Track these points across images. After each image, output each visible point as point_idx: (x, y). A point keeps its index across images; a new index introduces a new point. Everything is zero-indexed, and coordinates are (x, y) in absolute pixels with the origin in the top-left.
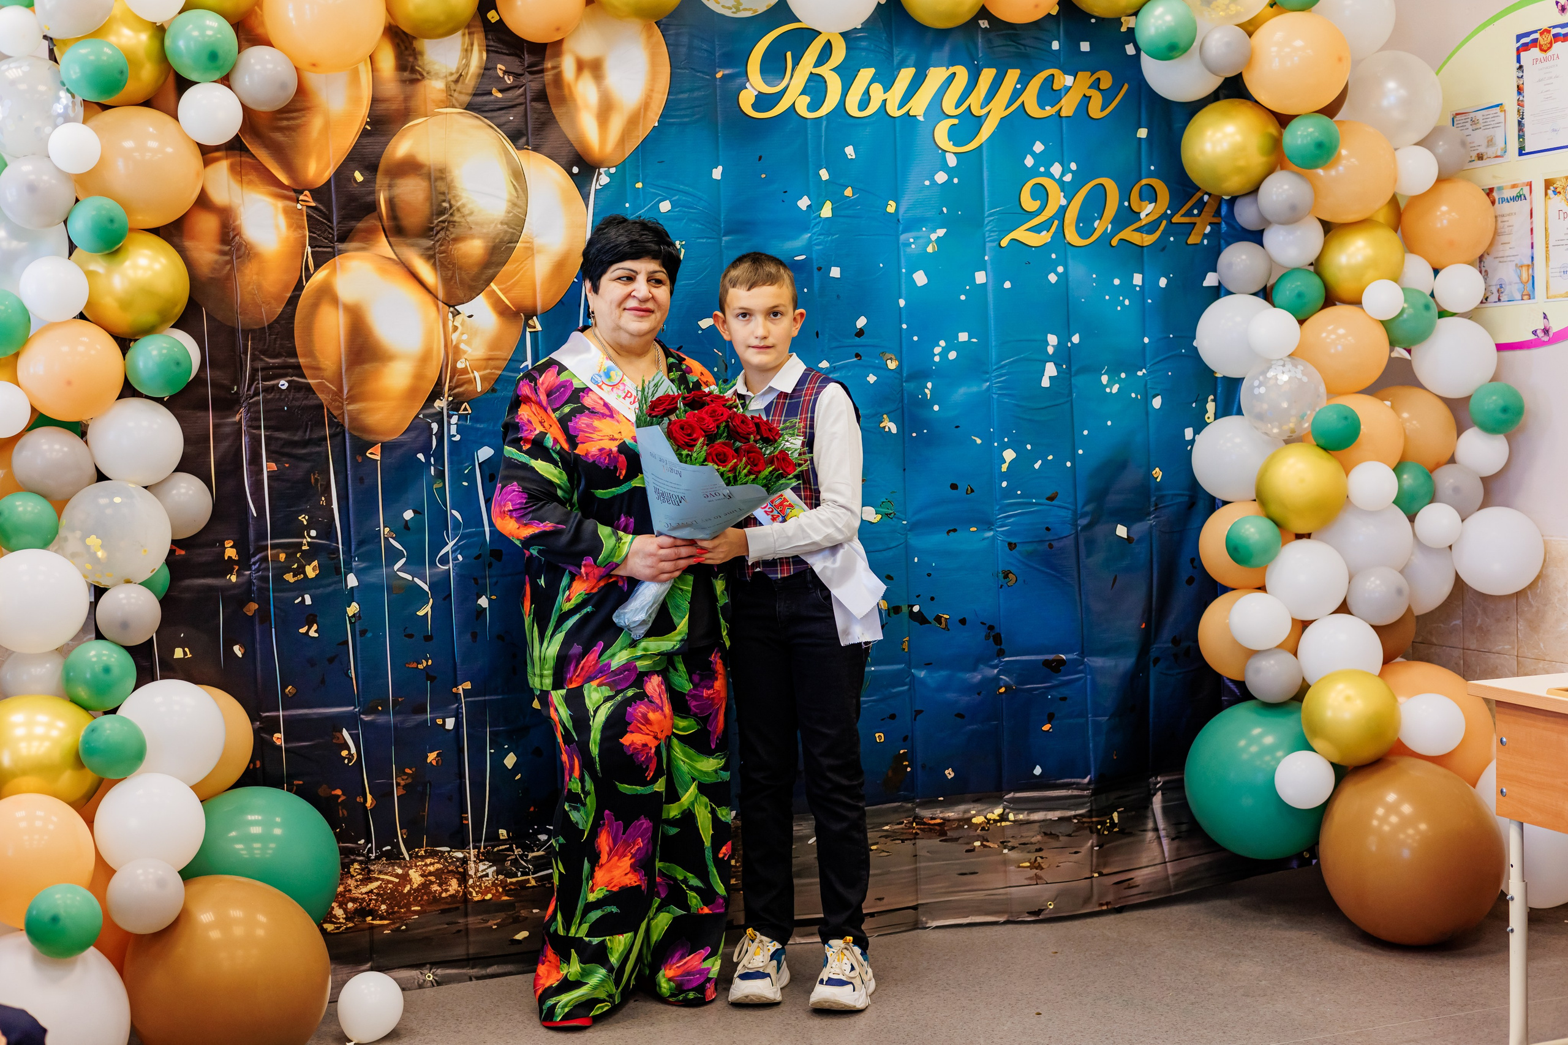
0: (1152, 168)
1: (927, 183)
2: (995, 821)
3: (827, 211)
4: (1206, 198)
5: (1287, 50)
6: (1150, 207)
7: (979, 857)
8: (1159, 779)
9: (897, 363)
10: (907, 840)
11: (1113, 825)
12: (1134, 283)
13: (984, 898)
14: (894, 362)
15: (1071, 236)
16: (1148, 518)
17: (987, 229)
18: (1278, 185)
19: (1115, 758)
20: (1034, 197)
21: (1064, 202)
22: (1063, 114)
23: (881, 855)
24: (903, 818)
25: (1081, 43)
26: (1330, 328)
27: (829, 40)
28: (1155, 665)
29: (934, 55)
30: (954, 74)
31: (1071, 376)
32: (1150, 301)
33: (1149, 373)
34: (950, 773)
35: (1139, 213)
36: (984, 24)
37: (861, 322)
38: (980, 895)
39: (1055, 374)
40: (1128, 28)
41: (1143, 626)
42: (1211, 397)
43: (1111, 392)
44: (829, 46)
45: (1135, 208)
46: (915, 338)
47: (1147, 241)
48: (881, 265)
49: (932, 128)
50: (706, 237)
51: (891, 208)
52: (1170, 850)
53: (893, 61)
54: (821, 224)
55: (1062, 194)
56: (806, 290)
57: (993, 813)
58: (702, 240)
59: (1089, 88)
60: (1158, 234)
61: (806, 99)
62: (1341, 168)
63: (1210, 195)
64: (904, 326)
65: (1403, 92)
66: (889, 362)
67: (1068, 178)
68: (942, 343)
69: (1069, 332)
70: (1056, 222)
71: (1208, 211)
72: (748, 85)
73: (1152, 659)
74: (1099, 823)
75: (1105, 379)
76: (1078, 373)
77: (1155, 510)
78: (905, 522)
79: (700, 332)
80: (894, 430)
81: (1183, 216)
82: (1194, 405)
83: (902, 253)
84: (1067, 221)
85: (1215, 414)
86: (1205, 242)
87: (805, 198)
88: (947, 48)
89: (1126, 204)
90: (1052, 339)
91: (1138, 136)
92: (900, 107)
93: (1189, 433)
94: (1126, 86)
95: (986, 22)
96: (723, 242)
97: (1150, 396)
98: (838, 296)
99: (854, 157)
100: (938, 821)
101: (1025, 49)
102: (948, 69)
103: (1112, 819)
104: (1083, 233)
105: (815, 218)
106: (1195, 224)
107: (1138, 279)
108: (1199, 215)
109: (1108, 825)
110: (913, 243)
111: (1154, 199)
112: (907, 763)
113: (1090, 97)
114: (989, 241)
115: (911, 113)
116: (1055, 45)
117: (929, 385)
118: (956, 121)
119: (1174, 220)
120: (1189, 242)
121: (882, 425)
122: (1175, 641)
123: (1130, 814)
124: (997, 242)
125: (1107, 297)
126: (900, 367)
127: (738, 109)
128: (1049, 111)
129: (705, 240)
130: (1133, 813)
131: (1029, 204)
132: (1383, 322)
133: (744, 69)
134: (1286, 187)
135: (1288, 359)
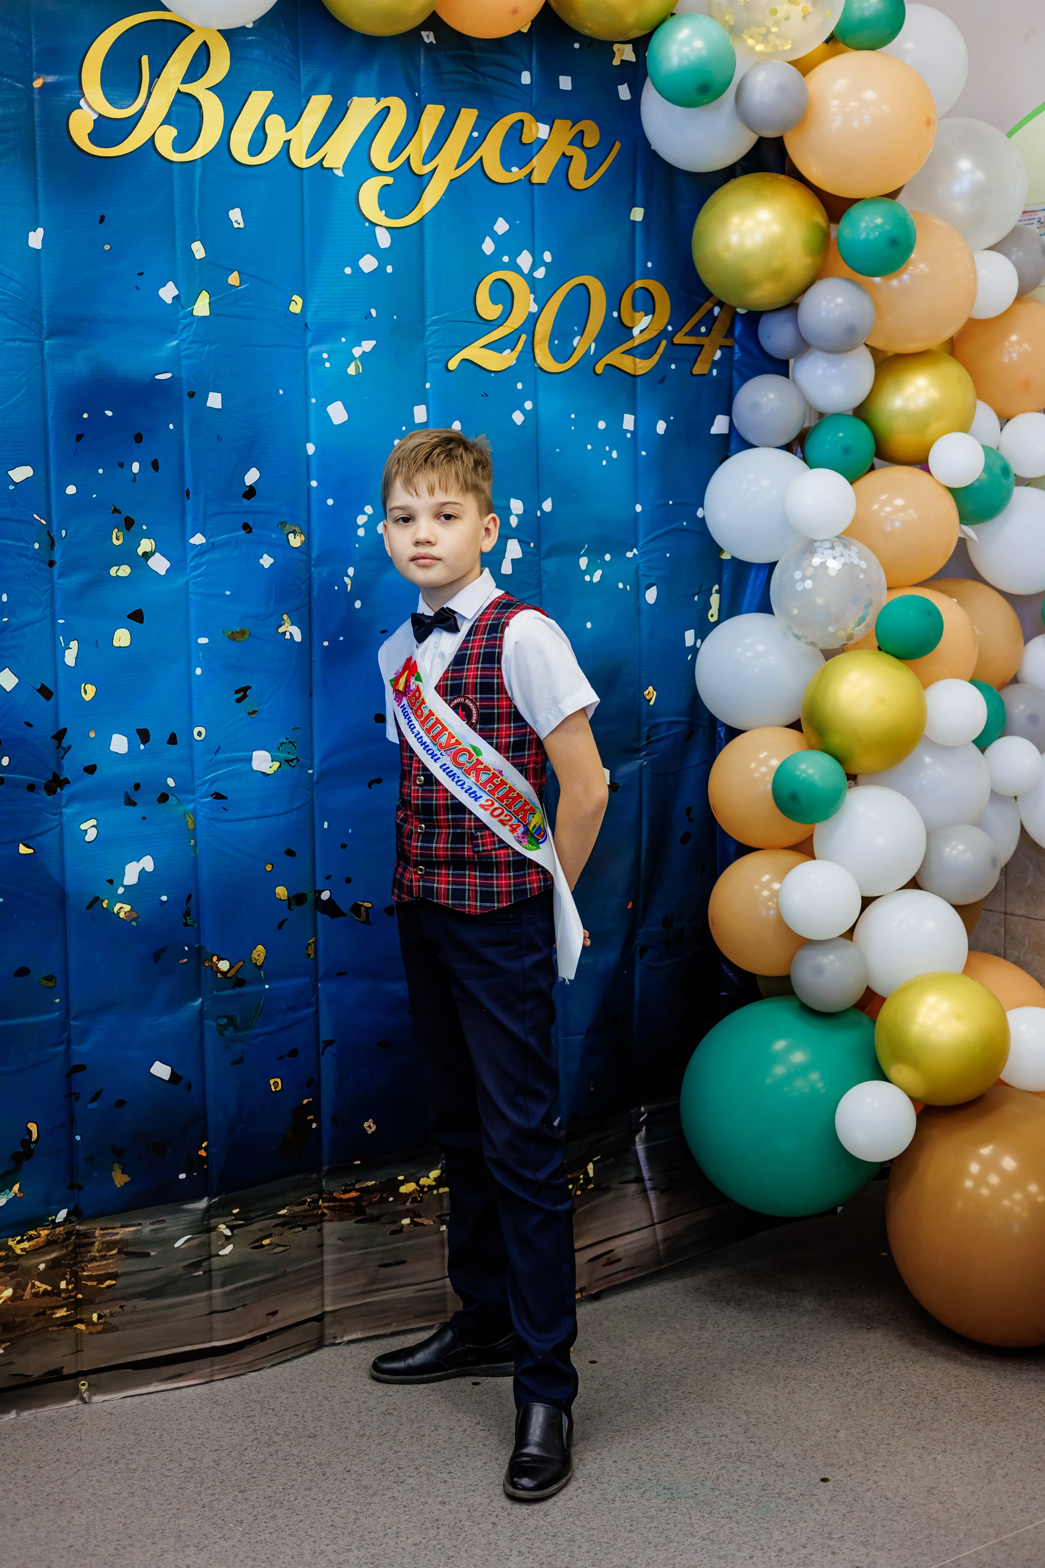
0: (650, 265)
1: (348, 271)
2: (431, 1188)
3: (202, 307)
4: (717, 310)
5: (854, 104)
6: (646, 320)
7: (410, 1239)
8: (643, 1109)
9: (303, 538)
10: (310, 1225)
11: (588, 1180)
12: (625, 427)
13: (412, 1295)
14: (298, 537)
15: (544, 358)
16: (637, 756)
17: (430, 342)
18: (829, 297)
19: (592, 1089)
20: (494, 300)
21: (534, 308)
22: (535, 179)
23: (276, 1250)
24: (305, 1196)
25: (561, 78)
26: (883, 497)
27: (205, 42)
28: (641, 958)
29: (360, 79)
30: (388, 109)
31: (540, 561)
32: (644, 453)
33: (642, 554)
34: (370, 1126)
35: (632, 328)
36: (428, 37)
37: (252, 477)
38: (407, 1293)
39: (520, 555)
40: (622, 61)
41: (630, 906)
42: (716, 587)
43: (591, 581)
44: (205, 53)
45: (627, 321)
46: (330, 502)
47: (641, 368)
48: (281, 392)
49: (356, 189)
50: (18, 339)
51: (296, 307)
52: (658, 1208)
53: (299, 82)
54: (195, 324)
55: (532, 296)
56: (171, 426)
57: (428, 1177)
58: (12, 344)
59: (569, 144)
60: (656, 358)
61: (171, 132)
62: (905, 277)
63: (721, 304)
64: (314, 484)
65: (980, 175)
66: (291, 536)
67: (540, 273)
68: (369, 509)
69: (539, 496)
70: (524, 337)
71: (719, 328)
72: (82, 103)
73: (638, 948)
74: (571, 1181)
75: (583, 562)
76: (549, 553)
77: (647, 744)
78: (310, 771)
79: (11, 487)
80: (298, 638)
81: (686, 334)
82: (696, 598)
83: (311, 375)
84: (538, 337)
85: (719, 610)
86: (715, 372)
87: (171, 285)
88: (376, 68)
89: (615, 314)
90: (517, 506)
91: (632, 218)
92: (309, 155)
93: (690, 637)
94: (618, 145)
95: (432, 34)
96: (46, 348)
97: (643, 586)
98: (218, 437)
99: (242, 226)
100: (354, 1194)
101: (485, 81)
102: (378, 101)
103: (586, 1173)
104: (561, 353)
105: (184, 318)
106: (702, 346)
107: (629, 422)
108: (707, 334)
109: (582, 1181)
110: (327, 360)
111: (651, 310)
112: (312, 1117)
113: (571, 157)
114: (433, 361)
115: (326, 164)
116: (526, 78)
117: (351, 571)
118: (389, 180)
119: (677, 340)
120: (696, 370)
121: (281, 630)
122: (667, 922)
123: (607, 1162)
124: (444, 363)
125: (589, 447)
126: (307, 543)
127: (67, 139)
128: (516, 173)
129: (18, 343)
130: (612, 1160)
131: (488, 309)
132: (952, 491)
133: (76, 77)
134: (839, 300)
135: (838, 539)
